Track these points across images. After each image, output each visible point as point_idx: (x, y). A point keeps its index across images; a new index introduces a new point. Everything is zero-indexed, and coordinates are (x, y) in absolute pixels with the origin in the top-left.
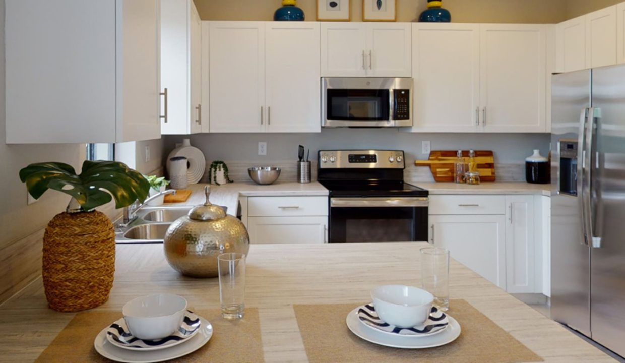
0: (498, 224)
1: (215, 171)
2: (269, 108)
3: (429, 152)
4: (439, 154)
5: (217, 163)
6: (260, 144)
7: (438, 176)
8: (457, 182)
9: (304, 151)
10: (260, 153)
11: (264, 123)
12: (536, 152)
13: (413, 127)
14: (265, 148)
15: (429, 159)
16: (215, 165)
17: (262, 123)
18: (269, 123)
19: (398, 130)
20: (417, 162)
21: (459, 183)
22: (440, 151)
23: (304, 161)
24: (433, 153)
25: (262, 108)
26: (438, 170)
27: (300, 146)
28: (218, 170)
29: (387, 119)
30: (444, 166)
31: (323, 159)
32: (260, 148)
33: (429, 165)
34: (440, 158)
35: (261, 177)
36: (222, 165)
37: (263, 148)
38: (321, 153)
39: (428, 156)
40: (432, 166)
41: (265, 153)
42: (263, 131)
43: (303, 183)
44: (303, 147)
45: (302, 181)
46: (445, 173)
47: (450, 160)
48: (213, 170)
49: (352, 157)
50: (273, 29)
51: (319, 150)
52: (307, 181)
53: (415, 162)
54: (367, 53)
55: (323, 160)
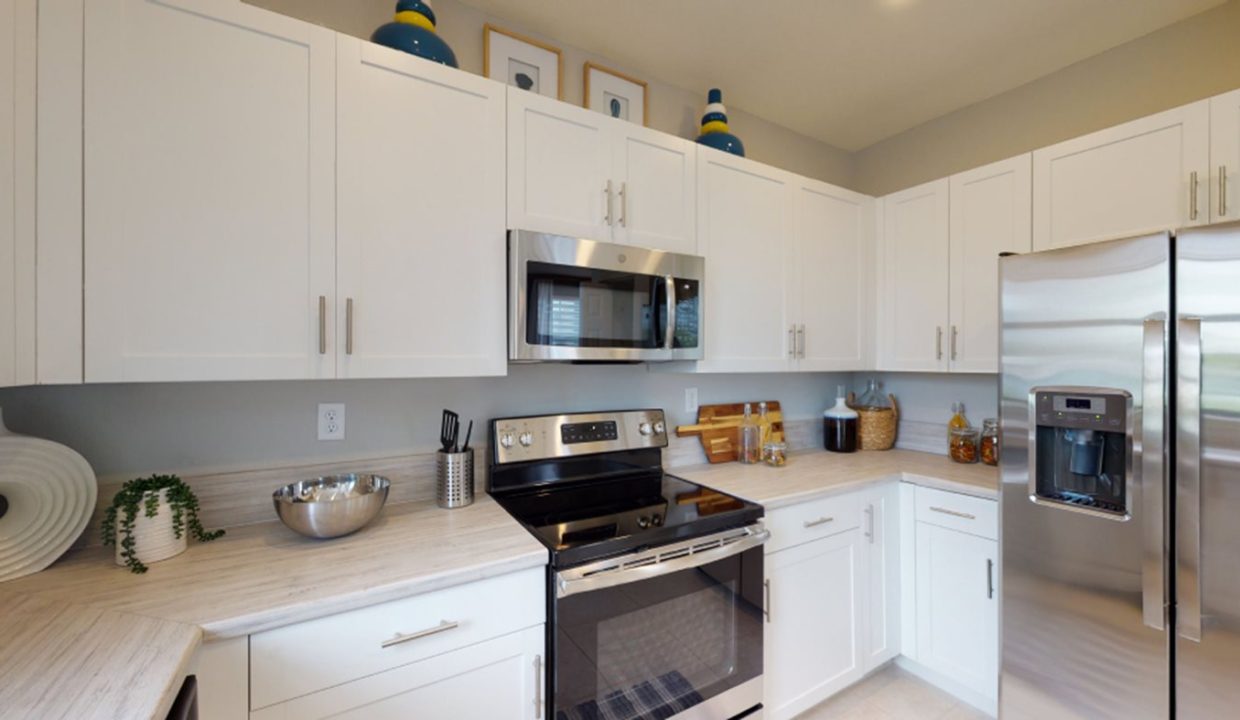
0: (851, 549)
1: (132, 516)
2: (349, 302)
3: (696, 409)
4: (712, 411)
5: (141, 486)
6: (323, 408)
7: (714, 452)
8: (744, 463)
9: (457, 424)
10: (323, 435)
11: (330, 349)
12: (841, 402)
13: (699, 363)
14: (340, 421)
15: (698, 422)
16: (132, 495)
17: (322, 350)
18: (349, 351)
19: (648, 369)
20: (680, 430)
21: (749, 463)
22: (713, 406)
23: (456, 451)
24: (702, 411)
25: (322, 299)
26: (713, 442)
27: (446, 412)
28: (143, 510)
29: (660, 345)
30: (721, 433)
31: (503, 439)
32: (323, 422)
33: (699, 434)
34: (714, 418)
35: (317, 521)
36: (163, 493)
37: (331, 422)
38: (499, 425)
39: (693, 417)
40: (705, 435)
41: (339, 434)
42: (328, 374)
43: (454, 508)
44: (455, 416)
45: (451, 504)
46: (723, 446)
47: (730, 422)
48: (122, 515)
49: (568, 430)
50: (363, 62)
51: (493, 417)
52: (463, 501)
53: (677, 428)
54: (617, 189)
55: (504, 441)
